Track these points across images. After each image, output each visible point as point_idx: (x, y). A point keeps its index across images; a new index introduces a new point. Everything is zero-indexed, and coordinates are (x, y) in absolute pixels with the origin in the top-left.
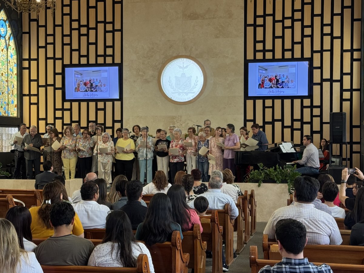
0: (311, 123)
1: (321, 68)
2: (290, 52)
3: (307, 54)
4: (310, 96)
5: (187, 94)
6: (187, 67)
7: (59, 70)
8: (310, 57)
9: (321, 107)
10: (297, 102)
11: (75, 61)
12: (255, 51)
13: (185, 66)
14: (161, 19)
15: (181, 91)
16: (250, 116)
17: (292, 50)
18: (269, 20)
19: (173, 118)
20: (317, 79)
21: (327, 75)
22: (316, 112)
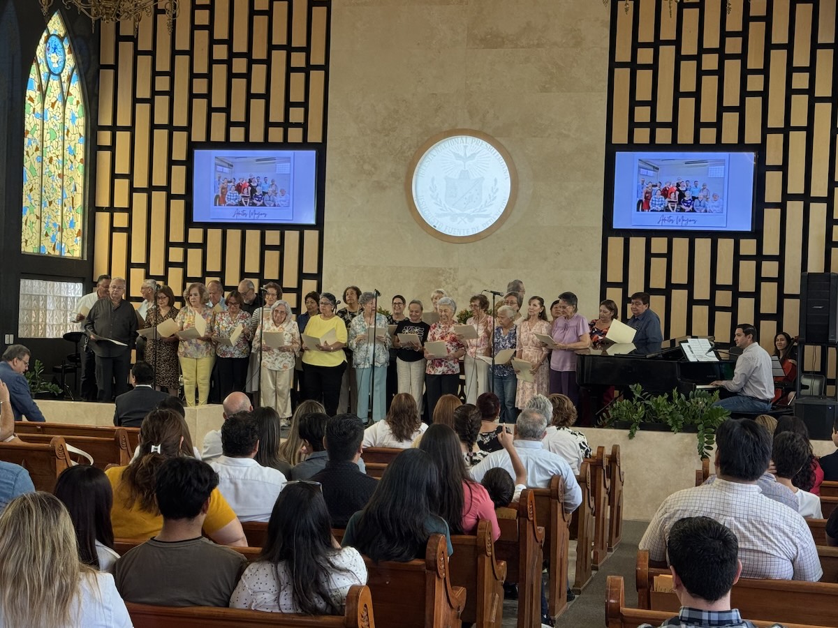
0: (756, 295)
1: (784, 168)
2: (714, 130)
3: (753, 136)
4: (757, 233)
5: (471, 218)
6: (473, 156)
7: (180, 153)
8: (759, 141)
9: (780, 259)
10: (726, 246)
11: (218, 135)
12: (633, 125)
13: (468, 156)
14: (419, 44)
15: (458, 211)
16: (615, 275)
17: (718, 125)
18: (667, 53)
19: (438, 272)
20: (773, 193)
21: (796, 186)
22: (770, 269)
